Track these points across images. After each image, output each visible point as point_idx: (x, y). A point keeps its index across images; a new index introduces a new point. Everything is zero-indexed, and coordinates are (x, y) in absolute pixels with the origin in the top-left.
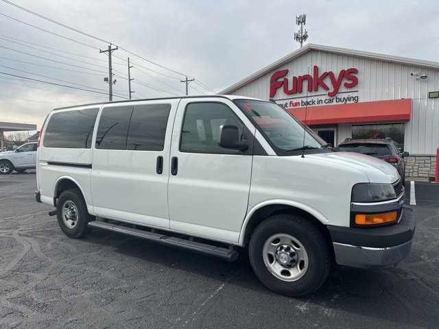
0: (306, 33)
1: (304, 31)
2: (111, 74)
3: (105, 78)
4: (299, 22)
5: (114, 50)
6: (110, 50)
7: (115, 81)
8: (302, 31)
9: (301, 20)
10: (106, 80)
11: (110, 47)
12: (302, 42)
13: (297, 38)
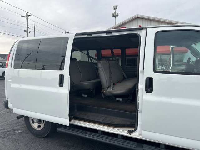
0: (118, 13)
1: (117, 13)
2: (28, 28)
3: (25, 30)
4: (114, 9)
5: (29, 15)
6: (27, 16)
7: (30, 31)
8: (116, 12)
9: (116, 8)
10: (25, 31)
11: (27, 14)
12: (116, 18)
13: (114, 16)
